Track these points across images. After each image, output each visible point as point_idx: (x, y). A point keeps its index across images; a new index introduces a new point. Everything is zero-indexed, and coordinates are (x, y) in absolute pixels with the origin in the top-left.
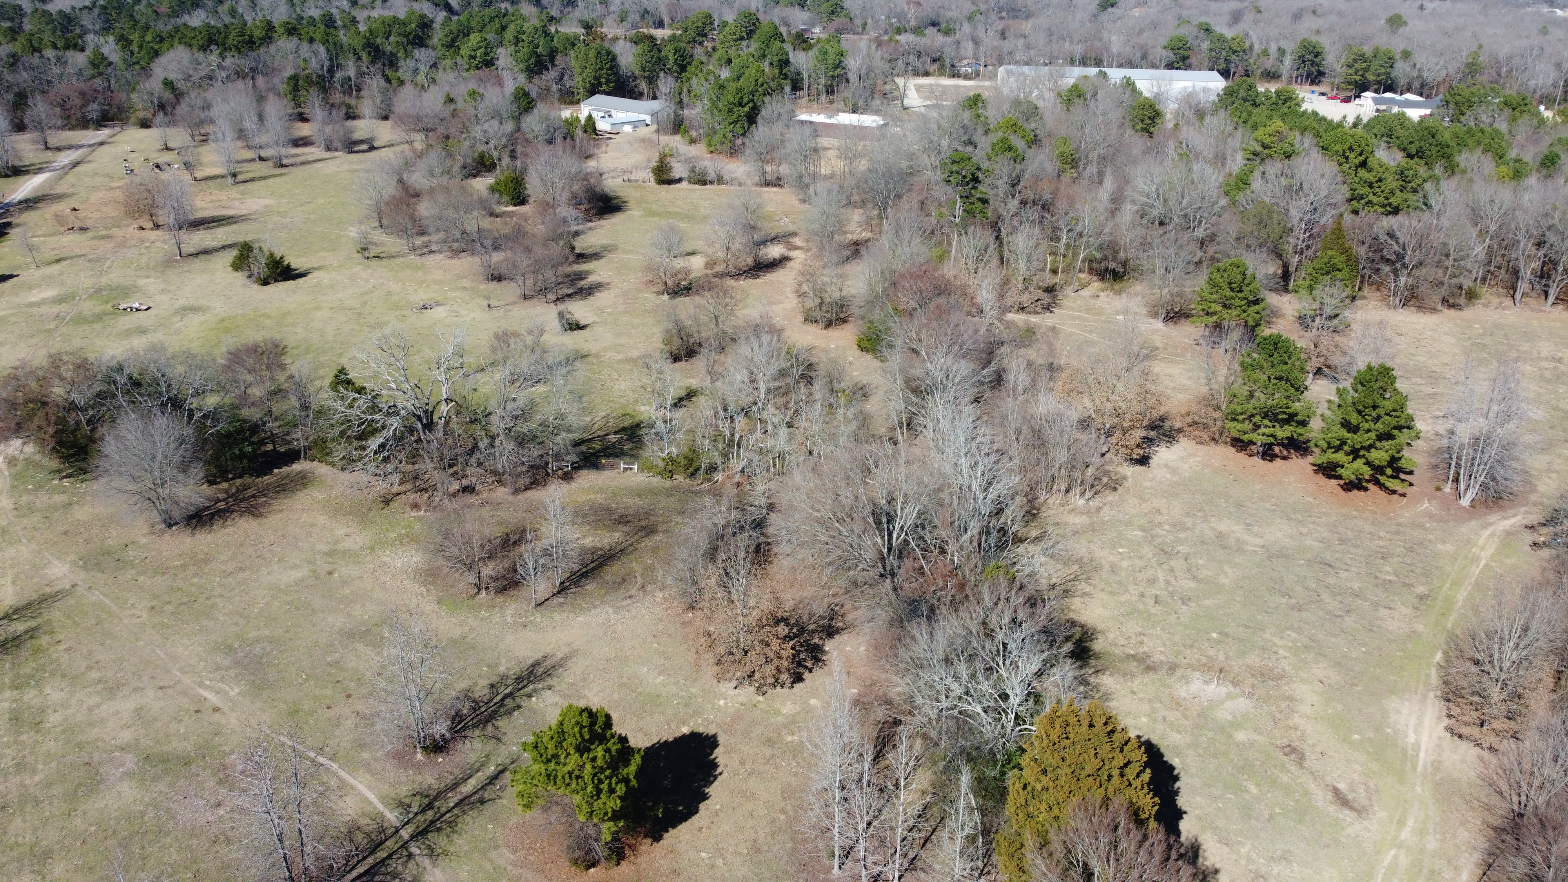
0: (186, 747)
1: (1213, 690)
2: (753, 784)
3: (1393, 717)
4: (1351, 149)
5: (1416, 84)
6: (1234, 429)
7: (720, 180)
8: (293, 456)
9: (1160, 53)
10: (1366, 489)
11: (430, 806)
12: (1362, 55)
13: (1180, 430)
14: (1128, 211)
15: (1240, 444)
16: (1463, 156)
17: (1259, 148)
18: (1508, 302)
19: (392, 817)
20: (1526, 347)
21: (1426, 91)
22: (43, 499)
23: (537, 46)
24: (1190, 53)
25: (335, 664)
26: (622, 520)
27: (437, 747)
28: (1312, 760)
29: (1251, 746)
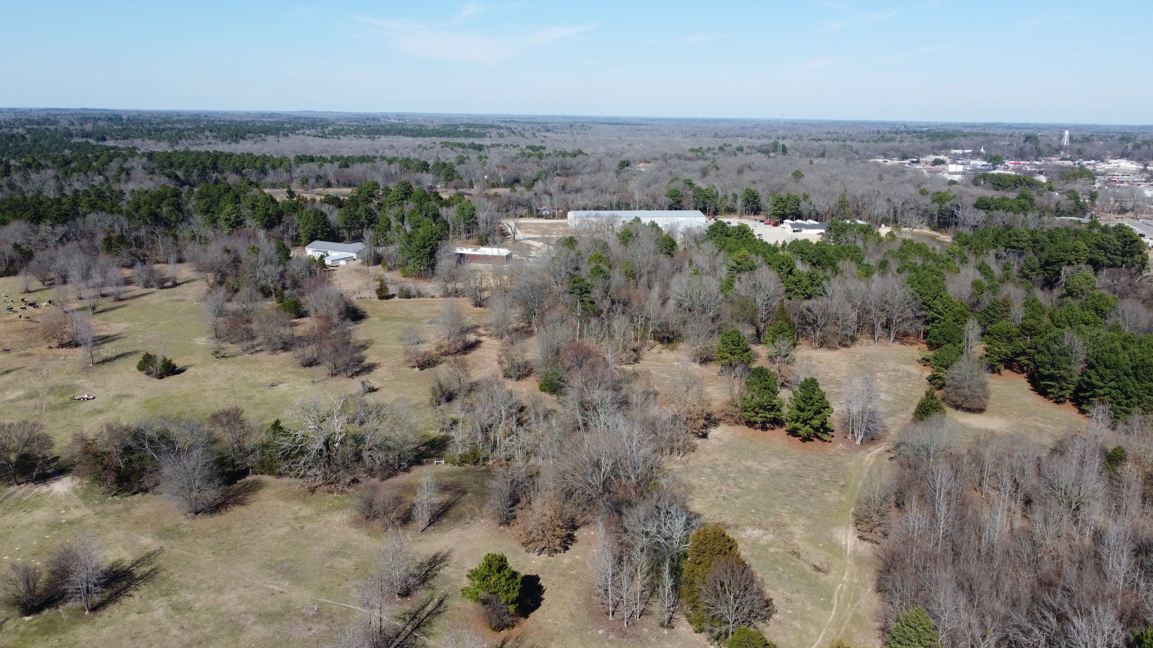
0: (278, 608)
1: (756, 533)
2: (561, 592)
3: (835, 535)
4: (783, 264)
5: (813, 214)
6: (747, 415)
7: (420, 295)
8: (245, 473)
9: (664, 199)
10: (812, 440)
11: (414, 617)
12: (781, 199)
13: (719, 420)
14: (671, 304)
15: (750, 424)
16: (841, 263)
17: (735, 265)
18: (871, 342)
19: (399, 624)
20: (881, 365)
21: (819, 218)
22: (109, 508)
23: (268, 209)
24: (682, 199)
25: (331, 567)
26: (445, 489)
27: (406, 593)
28: (803, 556)
29: (777, 553)
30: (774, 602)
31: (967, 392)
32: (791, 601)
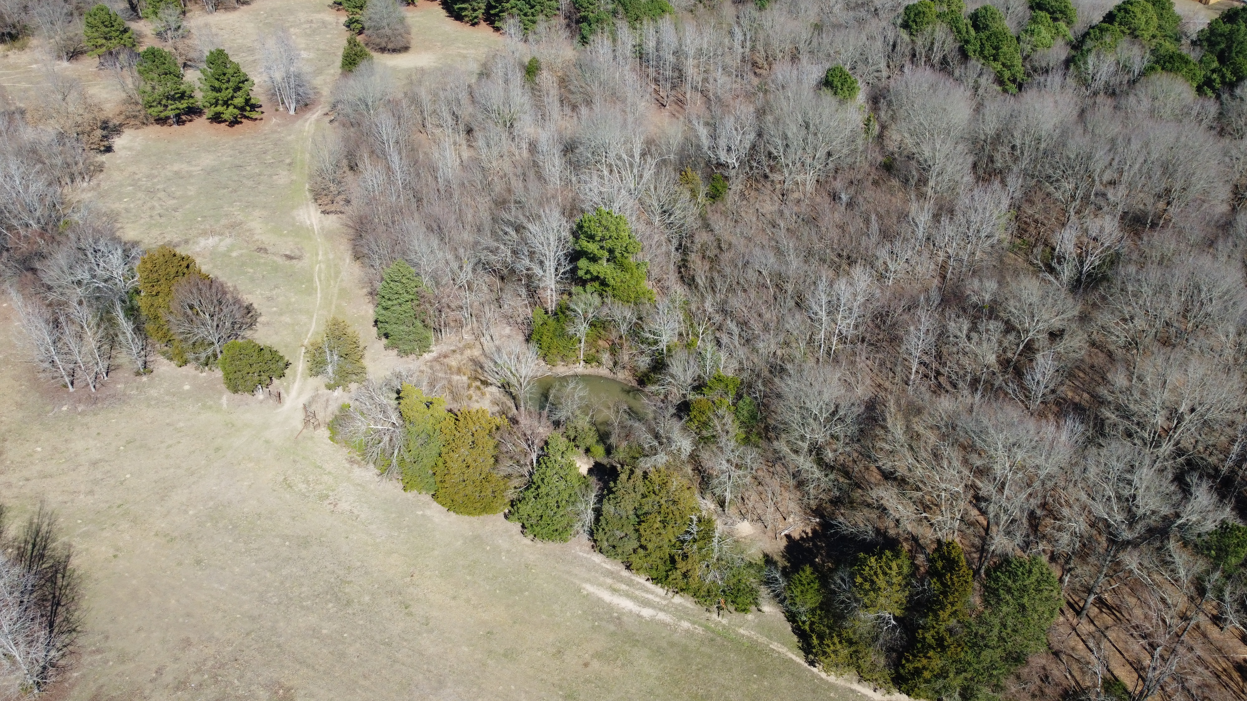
1: (211, 241)
3: (297, 218)
6: (154, 111)
10: (241, 123)
13: (121, 125)
15: (162, 121)
20: (291, 18)
28: (271, 249)
29: (241, 255)
30: (255, 306)
31: (387, 31)
32: (273, 299)
